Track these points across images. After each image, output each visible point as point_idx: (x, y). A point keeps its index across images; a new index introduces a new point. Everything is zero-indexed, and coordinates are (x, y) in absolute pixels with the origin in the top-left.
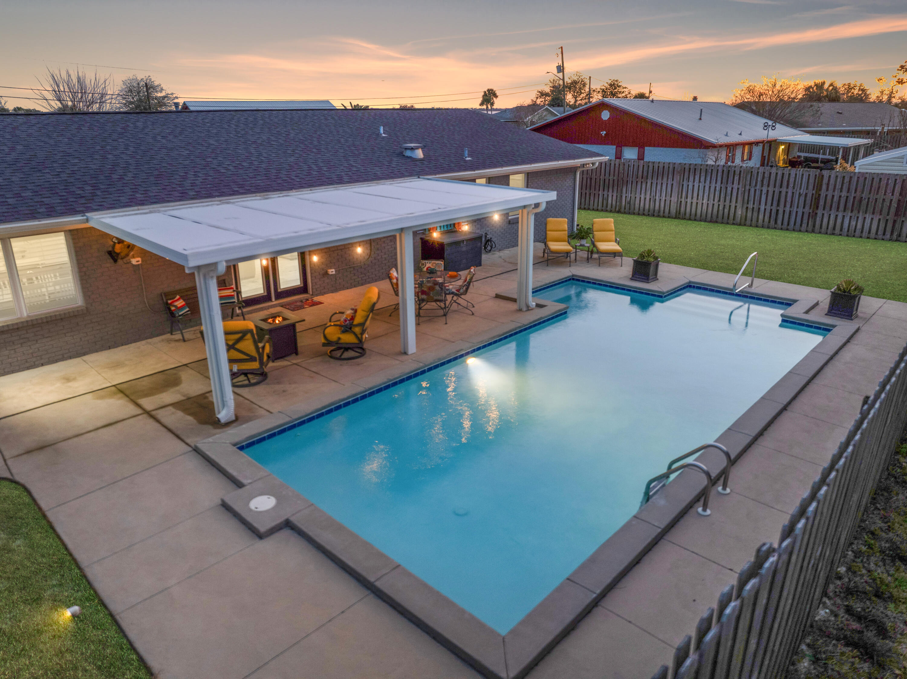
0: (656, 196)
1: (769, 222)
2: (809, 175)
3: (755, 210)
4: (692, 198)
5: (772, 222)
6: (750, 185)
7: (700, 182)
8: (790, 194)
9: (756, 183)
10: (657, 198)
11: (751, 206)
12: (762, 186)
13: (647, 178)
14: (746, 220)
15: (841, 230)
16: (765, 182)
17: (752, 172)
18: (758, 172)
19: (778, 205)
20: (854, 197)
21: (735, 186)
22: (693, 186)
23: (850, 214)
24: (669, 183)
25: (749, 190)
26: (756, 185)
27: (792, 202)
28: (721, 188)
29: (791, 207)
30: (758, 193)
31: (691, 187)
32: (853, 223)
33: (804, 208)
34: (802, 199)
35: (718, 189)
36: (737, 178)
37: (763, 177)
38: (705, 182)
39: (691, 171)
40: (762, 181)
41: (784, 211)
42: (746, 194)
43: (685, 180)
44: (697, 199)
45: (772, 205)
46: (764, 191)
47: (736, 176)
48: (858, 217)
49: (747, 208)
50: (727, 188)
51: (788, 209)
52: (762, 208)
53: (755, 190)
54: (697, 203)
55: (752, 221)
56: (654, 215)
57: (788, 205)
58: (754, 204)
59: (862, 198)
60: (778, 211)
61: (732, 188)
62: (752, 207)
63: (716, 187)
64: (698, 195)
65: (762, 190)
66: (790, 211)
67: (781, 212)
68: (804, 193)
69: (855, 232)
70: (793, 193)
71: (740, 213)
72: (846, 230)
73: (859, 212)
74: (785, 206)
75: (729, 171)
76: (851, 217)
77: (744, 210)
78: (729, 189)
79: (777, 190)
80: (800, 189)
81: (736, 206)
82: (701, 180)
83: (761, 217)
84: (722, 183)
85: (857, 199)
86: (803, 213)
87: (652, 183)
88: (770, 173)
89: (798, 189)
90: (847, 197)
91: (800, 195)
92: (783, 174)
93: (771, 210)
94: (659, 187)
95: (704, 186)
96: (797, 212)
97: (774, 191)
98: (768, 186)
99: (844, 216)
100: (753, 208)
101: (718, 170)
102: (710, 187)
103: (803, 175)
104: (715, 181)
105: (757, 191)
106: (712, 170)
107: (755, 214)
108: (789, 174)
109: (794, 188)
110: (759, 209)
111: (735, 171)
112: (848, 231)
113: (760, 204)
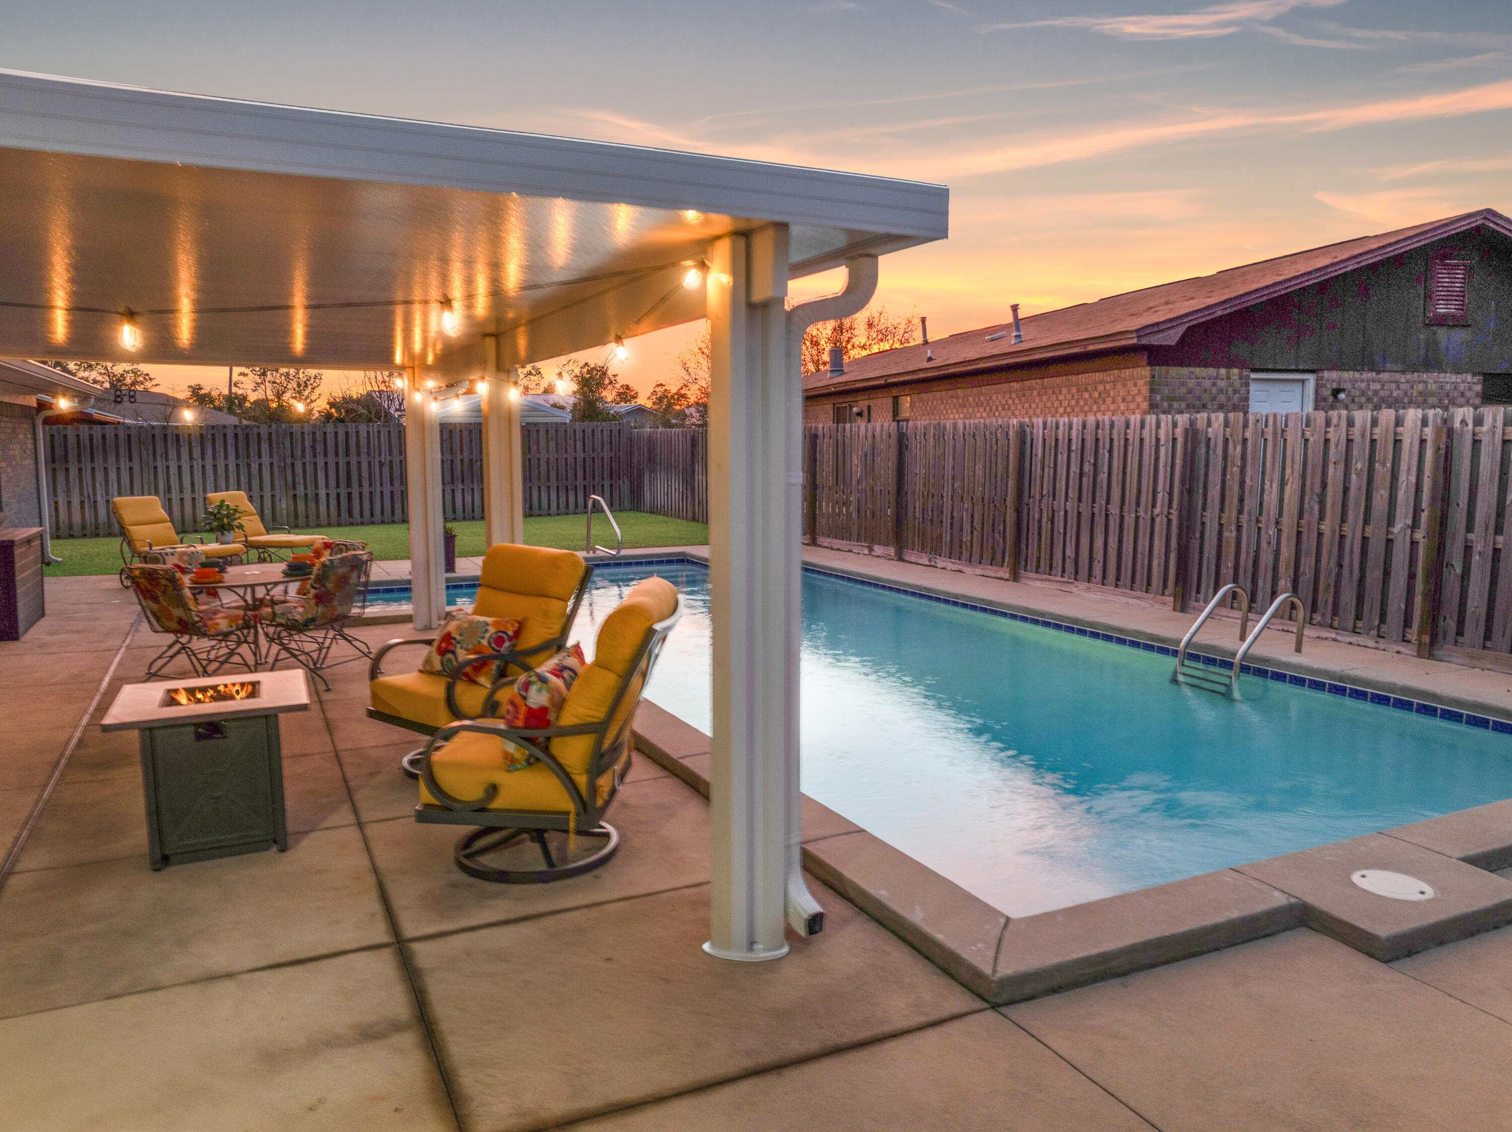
0: (95, 494)
1: (339, 515)
2: (389, 432)
3: (309, 497)
4: (181, 491)
5: (345, 515)
6: (292, 457)
7: (191, 458)
8: (365, 466)
9: (303, 451)
10: (99, 498)
11: (300, 491)
12: (315, 456)
13: (67, 461)
14: (296, 517)
15: (454, 512)
16: (319, 448)
17: (291, 433)
18: (303, 433)
19: (349, 485)
20: (462, 461)
21: (266, 460)
22: (180, 467)
23: (460, 486)
24: (122, 467)
25: (293, 464)
26: (303, 456)
27: (370, 476)
28: (238, 465)
29: (370, 485)
30: (309, 468)
31: (173, 470)
32: (468, 498)
33: (392, 484)
34: (386, 470)
35: (232, 467)
36: (265, 446)
37: (314, 441)
38: (203, 459)
39: (169, 439)
40: (313, 448)
41: (361, 493)
42: (289, 471)
43: (159, 457)
44: (193, 491)
45: (338, 486)
46: (321, 465)
47: (263, 442)
48: (473, 489)
49: (295, 496)
50: (249, 465)
51: (366, 490)
52: (322, 492)
53: (304, 464)
54: (194, 499)
55: (307, 517)
56: (97, 535)
57: (366, 483)
58: (306, 488)
59: (472, 460)
60: (350, 494)
61: (260, 465)
62: (303, 494)
63: (227, 465)
64: (193, 484)
65: (315, 464)
66: (371, 493)
67: (356, 495)
68: (387, 461)
69: (473, 511)
70: (370, 462)
71: (284, 506)
72: (461, 510)
73: (472, 482)
74: (360, 486)
75: (247, 434)
76: (463, 489)
77: (291, 501)
78: (255, 466)
79: (342, 460)
80: (380, 455)
81: (273, 496)
82: (195, 456)
83: (323, 508)
84: (237, 457)
85: (466, 462)
86: (392, 492)
87: (80, 469)
88: (325, 433)
89: (377, 455)
90: (452, 461)
91: (381, 464)
92: (347, 433)
93: (338, 495)
94: (100, 477)
95: (203, 466)
96: (382, 492)
97: (337, 463)
98: (325, 455)
99: (453, 490)
100: (306, 495)
101: (225, 435)
102: (215, 466)
103: (379, 432)
104: (222, 454)
105: (307, 465)
106: (213, 435)
107: (312, 505)
108: (357, 432)
109: (369, 454)
110: (317, 495)
111: (259, 434)
112: (464, 511)
113: (317, 487)
